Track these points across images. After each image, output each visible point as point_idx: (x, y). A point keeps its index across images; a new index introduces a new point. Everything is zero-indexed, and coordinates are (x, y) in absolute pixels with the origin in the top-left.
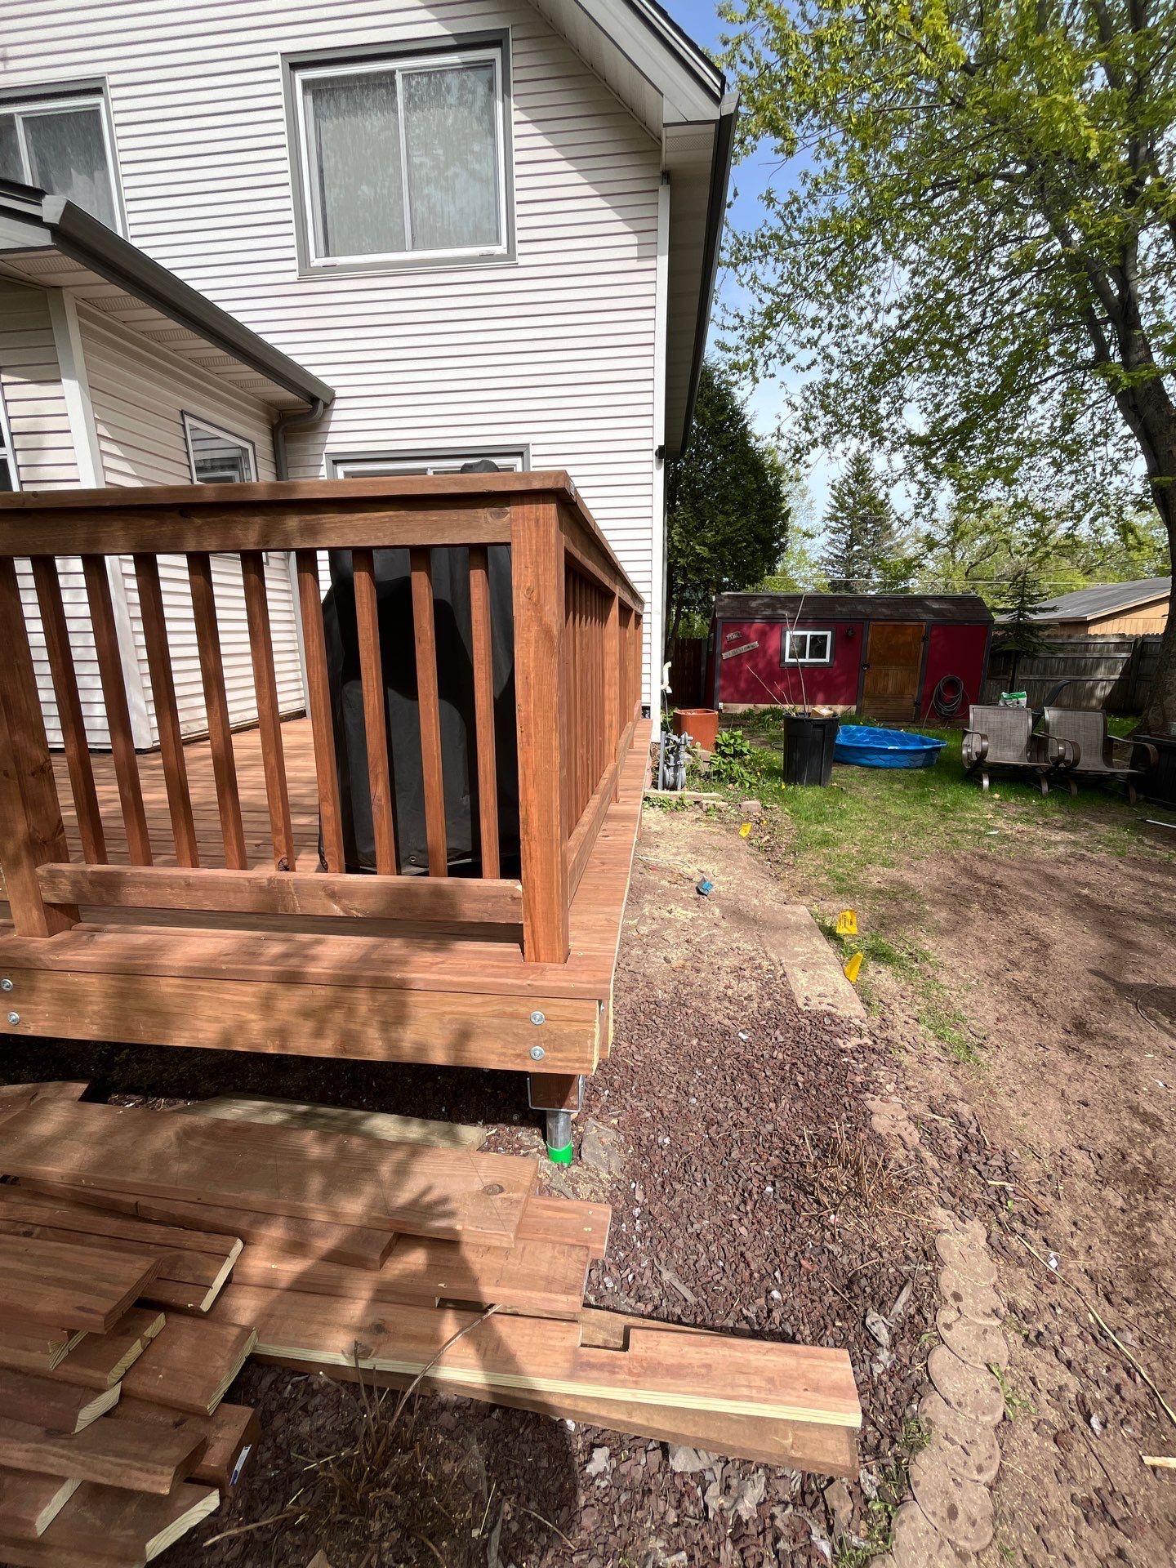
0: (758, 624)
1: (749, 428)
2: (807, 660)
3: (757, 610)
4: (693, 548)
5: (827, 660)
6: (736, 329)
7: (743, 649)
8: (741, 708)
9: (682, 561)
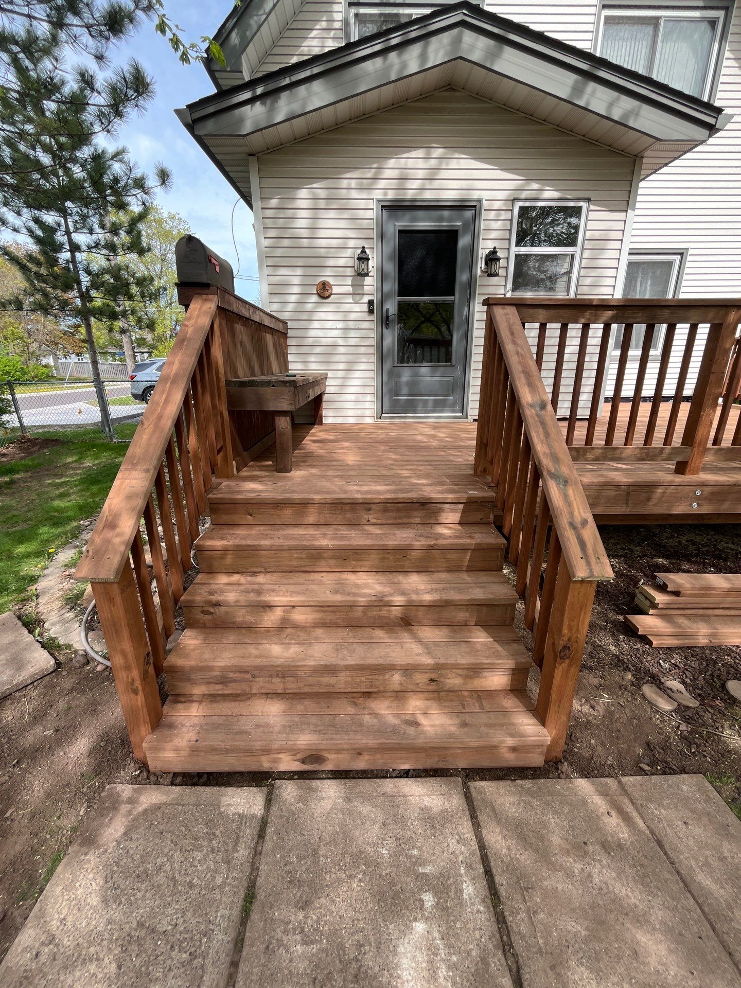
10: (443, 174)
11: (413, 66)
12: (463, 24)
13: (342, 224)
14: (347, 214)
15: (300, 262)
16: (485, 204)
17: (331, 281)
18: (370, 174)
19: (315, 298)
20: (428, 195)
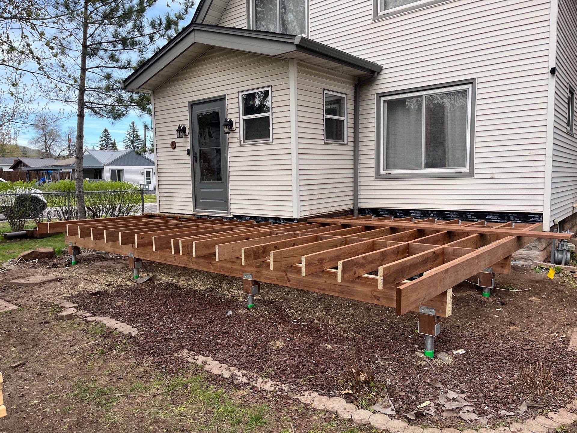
13: (178, 114)
15: (165, 133)
16: (228, 97)
17: (175, 141)
19: (170, 149)
20: (205, 97)
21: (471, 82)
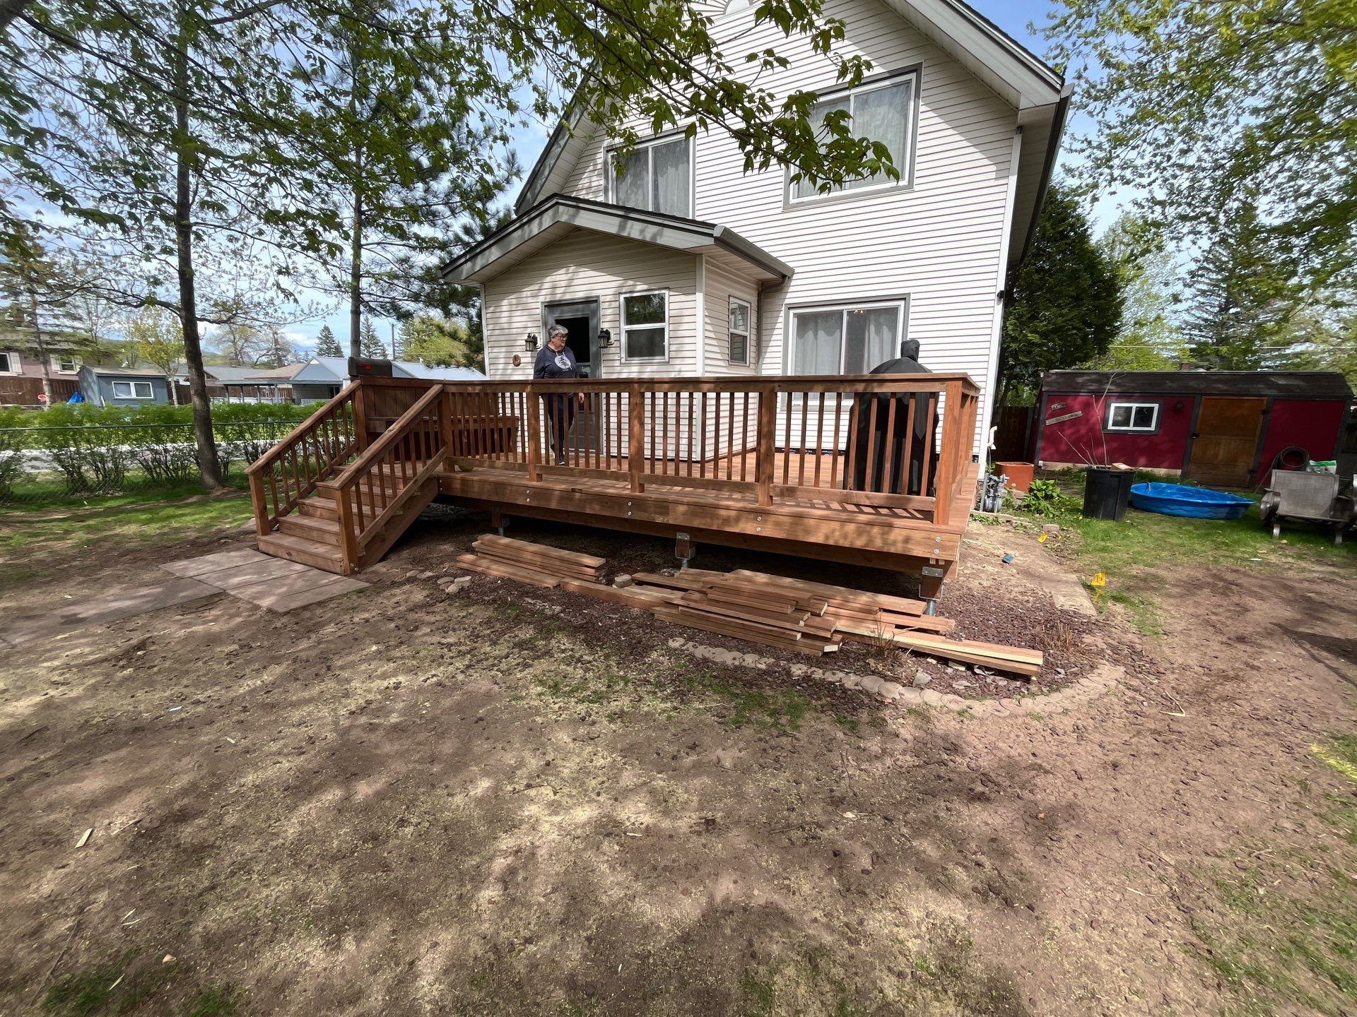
0: (1083, 396)
1: (1090, 231)
2: (1131, 428)
3: (1083, 385)
4: (1025, 336)
5: (1153, 428)
6: (1083, 151)
7: (1067, 417)
8: (1059, 466)
9: (1014, 346)
10: (576, 282)
11: (535, 230)
12: (557, 203)
13: (524, 318)
14: (526, 313)
15: (503, 344)
16: (602, 299)
17: (520, 354)
18: (537, 287)
19: (512, 366)
20: (568, 297)
21: (904, 298)
